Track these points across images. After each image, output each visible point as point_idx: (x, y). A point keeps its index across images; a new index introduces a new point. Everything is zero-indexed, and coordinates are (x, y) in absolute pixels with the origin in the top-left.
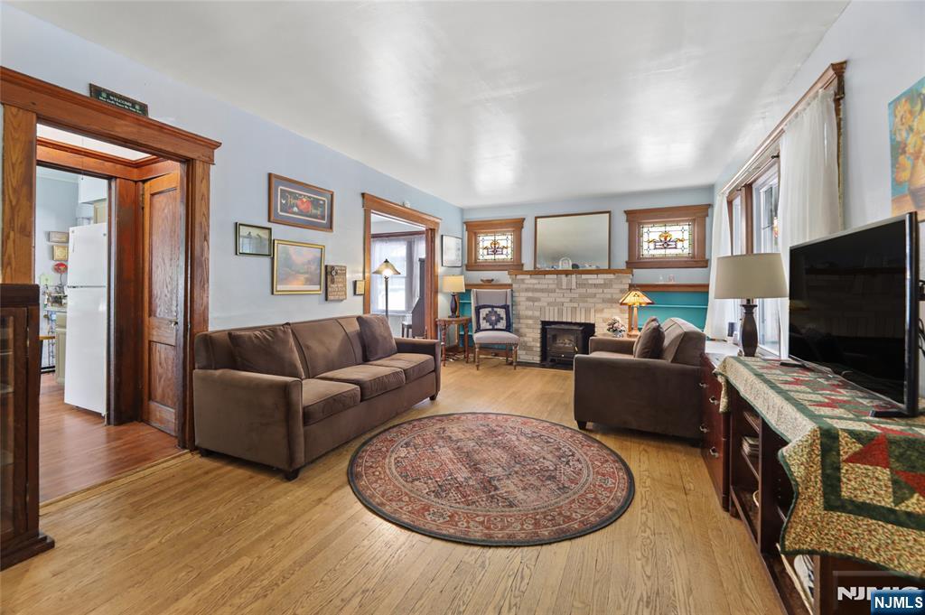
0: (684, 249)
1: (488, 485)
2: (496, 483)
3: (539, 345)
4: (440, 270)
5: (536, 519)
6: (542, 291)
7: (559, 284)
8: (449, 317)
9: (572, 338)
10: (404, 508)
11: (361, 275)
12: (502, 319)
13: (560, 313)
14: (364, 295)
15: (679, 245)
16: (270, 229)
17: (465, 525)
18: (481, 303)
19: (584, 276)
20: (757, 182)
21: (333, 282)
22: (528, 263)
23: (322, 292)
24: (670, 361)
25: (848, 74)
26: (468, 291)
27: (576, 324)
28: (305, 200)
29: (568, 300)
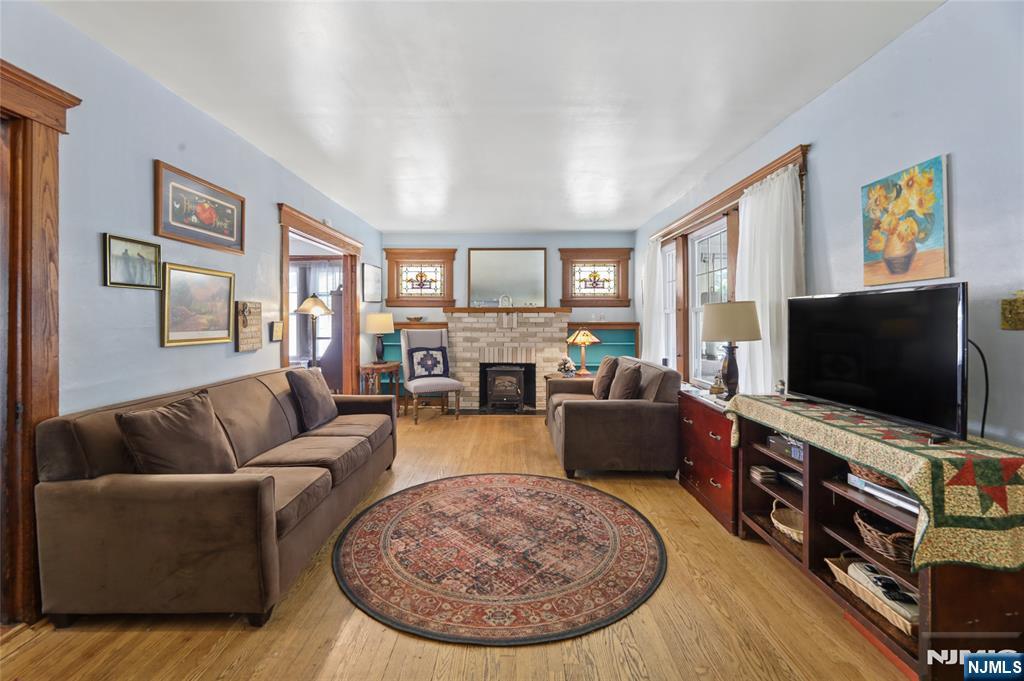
0: (609, 289)
1: (526, 563)
2: (532, 558)
3: (477, 389)
4: (362, 306)
5: (600, 589)
6: (481, 330)
7: (499, 323)
8: (375, 363)
9: (514, 380)
10: (454, 619)
11: (278, 314)
12: (439, 362)
13: (501, 353)
14: (281, 341)
15: (606, 284)
16: (158, 247)
17: (538, 619)
18: (413, 346)
19: (525, 315)
20: (694, 234)
21: (245, 325)
22: (461, 299)
23: (230, 340)
24: (652, 400)
25: (811, 156)
26: (397, 331)
27: (517, 365)
28: (207, 206)
29: (509, 340)
